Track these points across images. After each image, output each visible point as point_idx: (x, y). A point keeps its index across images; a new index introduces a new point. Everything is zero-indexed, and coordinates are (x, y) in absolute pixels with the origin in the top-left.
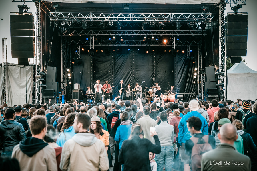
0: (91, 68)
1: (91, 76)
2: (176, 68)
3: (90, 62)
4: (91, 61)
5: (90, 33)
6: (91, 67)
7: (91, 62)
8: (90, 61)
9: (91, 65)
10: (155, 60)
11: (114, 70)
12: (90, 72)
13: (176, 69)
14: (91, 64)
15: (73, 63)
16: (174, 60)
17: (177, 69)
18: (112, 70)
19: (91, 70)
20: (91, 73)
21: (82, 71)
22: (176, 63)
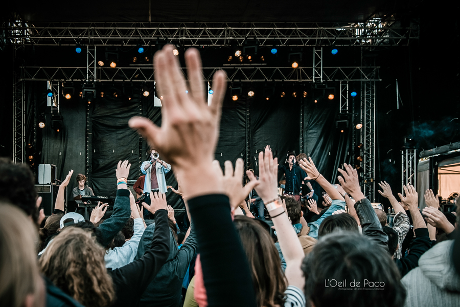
0: (86, 144)
1: (86, 164)
2: (303, 144)
3: (84, 128)
4: (87, 123)
5: (87, 35)
6: (86, 140)
7: (87, 127)
8: (85, 125)
9: (87, 135)
10: (250, 124)
11: (143, 147)
12: (84, 153)
13: (303, 148)
14: (87, 131)
15: (42, 125)
16: (299, 122)
17: (305, 147)
18: (140, 148)
19: (86, 148)
20: (86, 156)
21: (63, 150)
22: (303, 131)
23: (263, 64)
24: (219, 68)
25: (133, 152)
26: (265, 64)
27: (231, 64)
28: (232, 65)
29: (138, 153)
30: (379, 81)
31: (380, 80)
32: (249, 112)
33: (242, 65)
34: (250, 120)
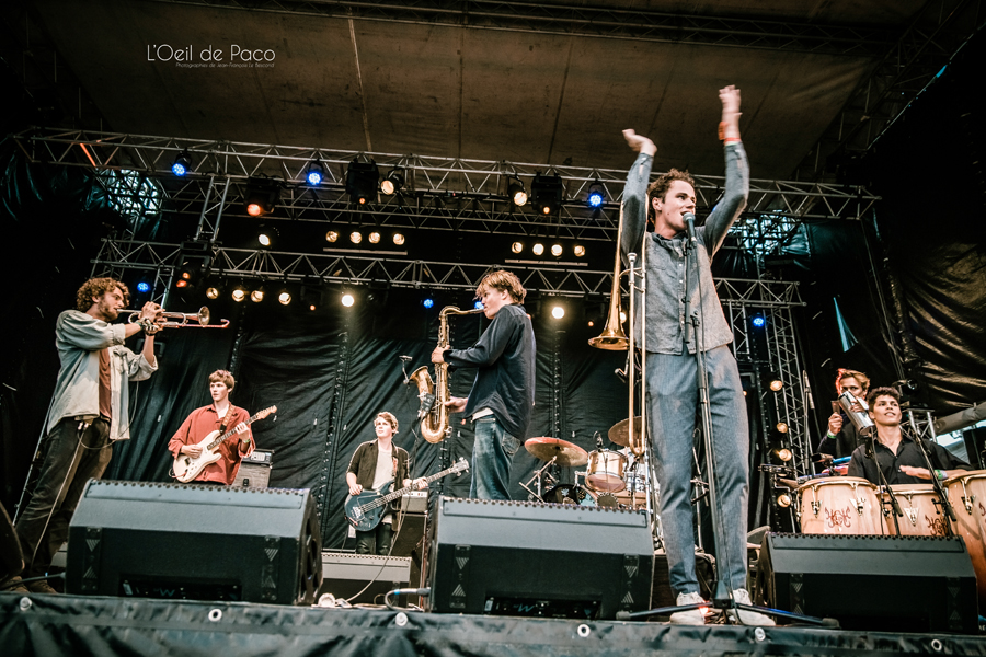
4: (230, 361)
10: (559, 379)
11: (339, 414)
18: (331, 415)
21: (168, 411)
23: (581, 264)
24: (498, 266)
25: (315, 423)
26: (586, 264)
27: (519, 259)
28: (522, 262)
29: (325, 425)
30: (801, 307)
31: (804, 304)
32: (559, 356)
33: (541, 262)
34: (559, 372)
